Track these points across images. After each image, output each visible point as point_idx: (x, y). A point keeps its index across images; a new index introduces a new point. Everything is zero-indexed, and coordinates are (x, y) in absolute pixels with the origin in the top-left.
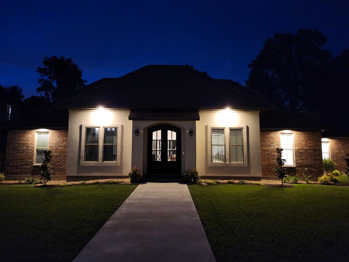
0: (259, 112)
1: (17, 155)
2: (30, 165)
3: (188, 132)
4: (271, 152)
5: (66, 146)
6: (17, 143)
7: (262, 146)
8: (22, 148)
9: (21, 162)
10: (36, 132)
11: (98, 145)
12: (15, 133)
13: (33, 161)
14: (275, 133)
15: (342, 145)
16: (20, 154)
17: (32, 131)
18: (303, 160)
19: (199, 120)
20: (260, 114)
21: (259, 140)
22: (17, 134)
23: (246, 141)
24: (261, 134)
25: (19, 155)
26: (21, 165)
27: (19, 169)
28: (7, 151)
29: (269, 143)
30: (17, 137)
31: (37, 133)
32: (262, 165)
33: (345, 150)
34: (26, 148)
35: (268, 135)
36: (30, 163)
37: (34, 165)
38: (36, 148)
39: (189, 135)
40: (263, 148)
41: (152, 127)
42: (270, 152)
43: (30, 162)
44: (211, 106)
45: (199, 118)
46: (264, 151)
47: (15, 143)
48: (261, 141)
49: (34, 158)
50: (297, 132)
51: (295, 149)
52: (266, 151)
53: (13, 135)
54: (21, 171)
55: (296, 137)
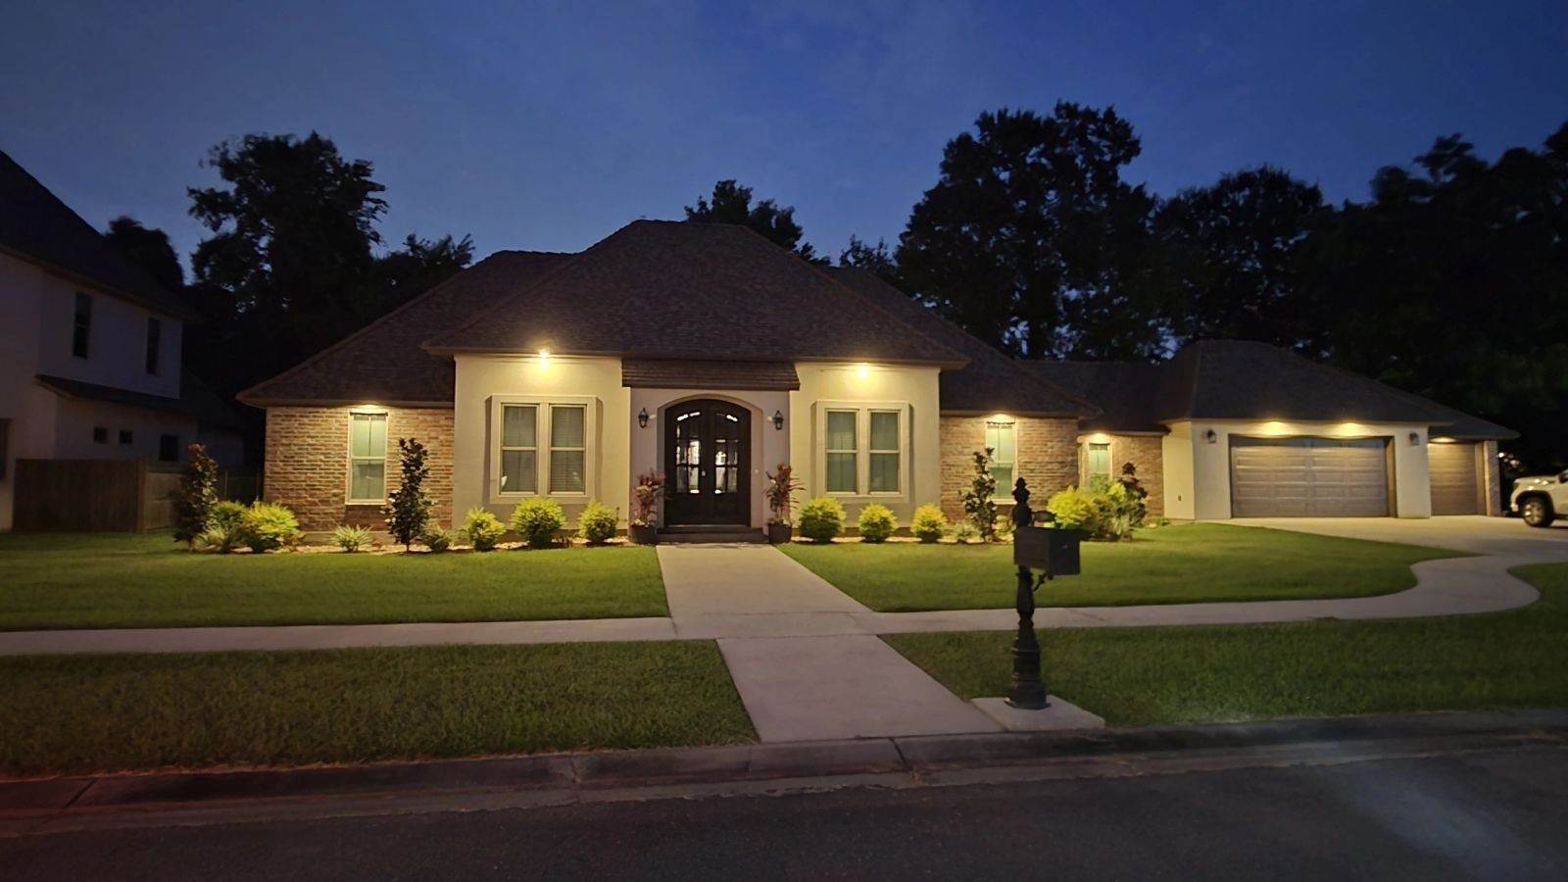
0: (938, 371)
1: (296, 477)
2: (336, 502)
3: (770, 419)
4: (965, 469)
5: (436, 454)
6: (295, 445)
7: (943, 455)
8: (311, 457)
9: (311, 496)
10: (351, 414)
11: (534, 451)
12: (287, 416)
13: (344, 493)
14: (973, 421)
15: (1141, 451)
16: (306, 473)
17: (339, 410)
18: (1035, 487)
19: (797, 389)
20: (940, 375)
21: (937, 440)
22: (293, 419)
23: (907, 441)
24: (941, 426)
25: (303, 477)
26: (311, 505)
27: (305, 514)
28: (267, 464)
29: (959, 447)
30: (296, 428)
31: (353, 417)
32: (942, 501)
33: (1146, 466)
34: (322, 457)
35: (957, 426)
36: (335, 499)
37: (347, 503)
38: (350, 456)
39: (774, 426)
40: (946, 459)
41: (678, 405)
42: (960, 470)
43: (335, 495)
44: (825, 356)
45: (799, 384)
46: (948, 465)
47: (289, 445)
48: (942, 440)
49: (347, 484)
50: (1025, 420)
51: (1019, 462)
52: (953, 466)
53: (283, 420)
54: (312, 520)
55: (1022, 434)
